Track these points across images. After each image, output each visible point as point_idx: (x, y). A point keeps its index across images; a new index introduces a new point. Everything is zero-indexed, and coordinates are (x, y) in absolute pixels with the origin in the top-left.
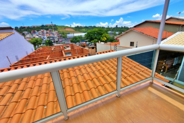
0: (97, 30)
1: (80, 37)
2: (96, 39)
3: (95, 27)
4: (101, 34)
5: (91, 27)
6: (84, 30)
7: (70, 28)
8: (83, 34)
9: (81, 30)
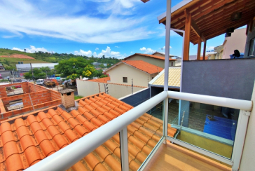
0: (75, 60)
1: (46, 70)
2: (75, 72)
3: (72, 55)
4: (83, 67)
5: (66, 54)
6: (54, 58)
7: (24, 53)
8: (52, 66)
9: (47, 58)
